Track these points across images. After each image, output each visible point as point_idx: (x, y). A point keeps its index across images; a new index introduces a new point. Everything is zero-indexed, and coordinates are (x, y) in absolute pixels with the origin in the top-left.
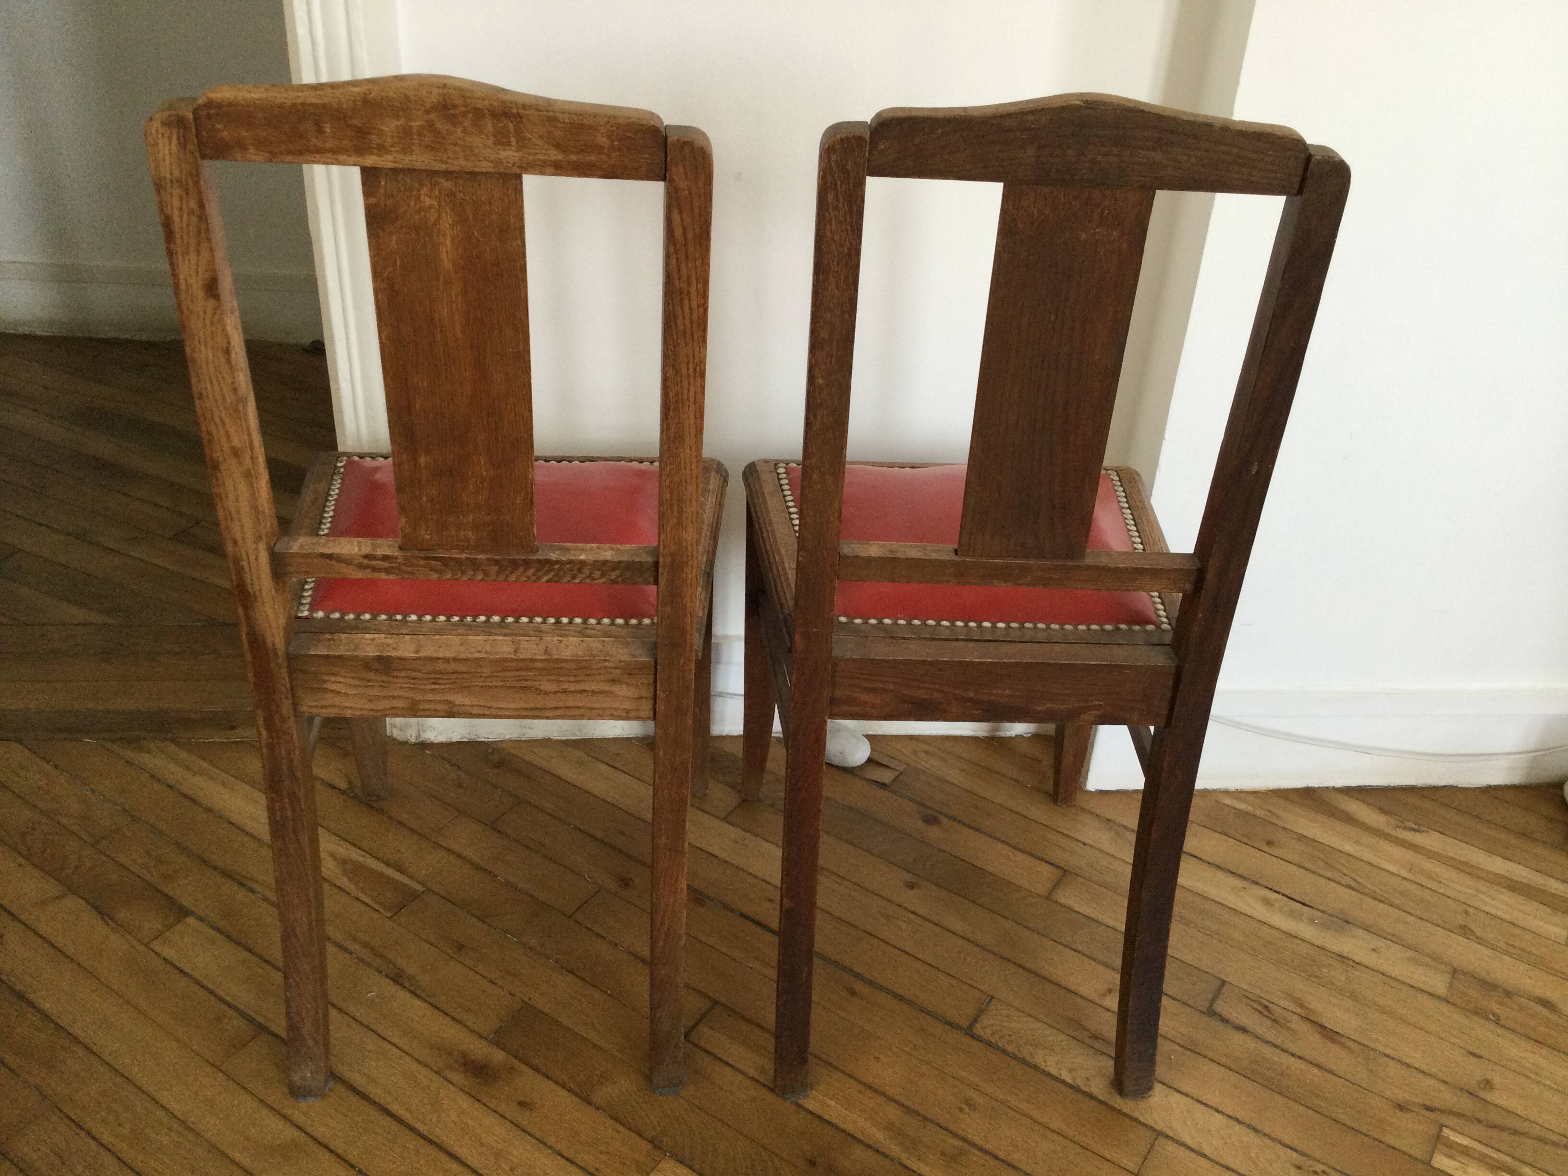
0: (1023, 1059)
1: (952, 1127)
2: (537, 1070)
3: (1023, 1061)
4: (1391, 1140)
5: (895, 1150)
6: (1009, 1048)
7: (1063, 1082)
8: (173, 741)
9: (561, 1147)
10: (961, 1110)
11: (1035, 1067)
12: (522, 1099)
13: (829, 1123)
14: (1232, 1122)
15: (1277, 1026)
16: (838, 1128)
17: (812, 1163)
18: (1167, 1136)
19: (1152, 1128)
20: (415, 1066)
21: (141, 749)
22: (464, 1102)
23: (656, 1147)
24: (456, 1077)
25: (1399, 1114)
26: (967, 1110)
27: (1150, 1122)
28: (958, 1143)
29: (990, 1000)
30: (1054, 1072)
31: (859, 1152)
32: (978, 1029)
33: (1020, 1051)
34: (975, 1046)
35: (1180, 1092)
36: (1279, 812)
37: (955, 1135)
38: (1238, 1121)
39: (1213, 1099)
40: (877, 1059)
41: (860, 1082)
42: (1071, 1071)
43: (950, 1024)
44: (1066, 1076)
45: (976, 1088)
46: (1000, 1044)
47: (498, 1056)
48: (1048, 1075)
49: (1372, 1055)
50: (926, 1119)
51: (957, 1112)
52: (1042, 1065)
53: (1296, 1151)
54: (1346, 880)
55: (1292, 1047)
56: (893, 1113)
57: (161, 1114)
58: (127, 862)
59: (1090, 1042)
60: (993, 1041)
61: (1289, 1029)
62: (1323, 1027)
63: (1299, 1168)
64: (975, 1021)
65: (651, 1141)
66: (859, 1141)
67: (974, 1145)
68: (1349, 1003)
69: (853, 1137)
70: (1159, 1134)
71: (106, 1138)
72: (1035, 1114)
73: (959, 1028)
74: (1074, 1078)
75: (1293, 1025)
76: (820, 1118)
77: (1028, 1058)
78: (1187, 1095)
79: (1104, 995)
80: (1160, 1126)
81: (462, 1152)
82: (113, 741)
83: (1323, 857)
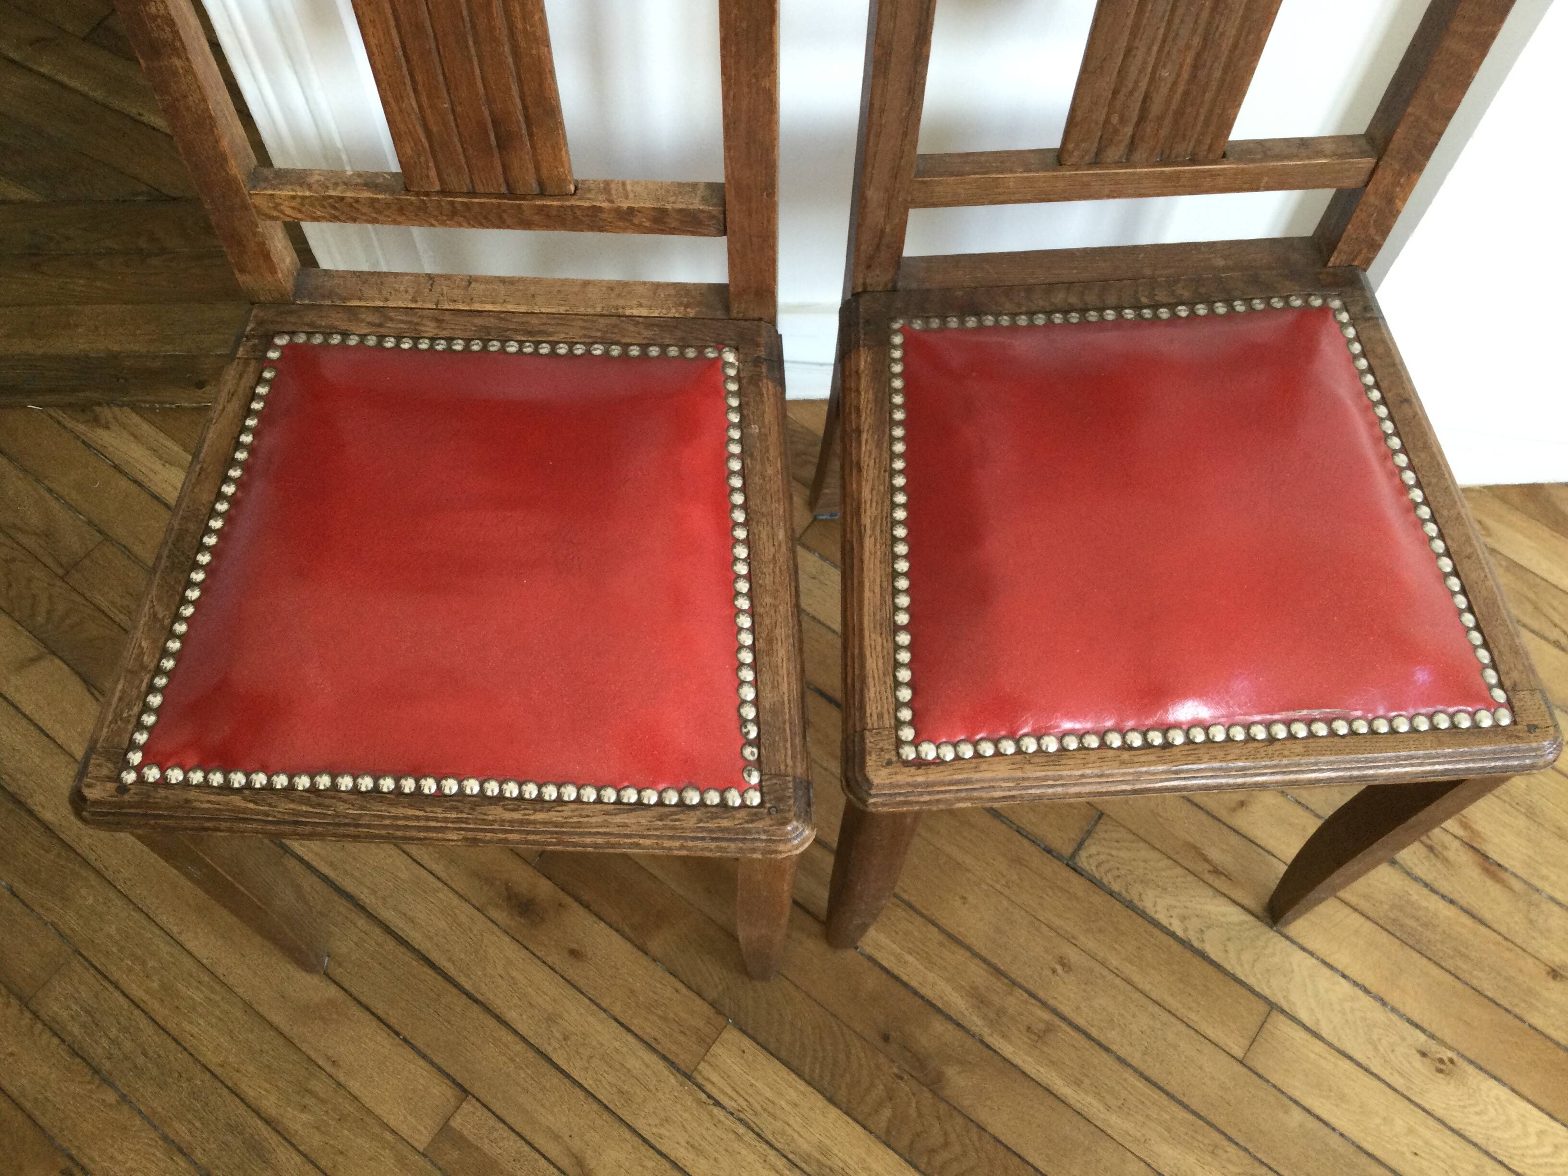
0: (1131, 902)
1: (1041, 994)
2: (587, 907)
3: (1130, 906)
4: (1536, 1020)
5: (976, 1022)
6: (1116, 887)
7: (1173, 935)
8: (134, 407)
9: (617, 1010)
10: (1054, 971)
11: (1142, 914)
12: (574, 946)
13: (905, 985)
14: (1360, 993)
15: (1432, 855)
16: (916, 993)
17: (886, 1038)
18: (1283, 1011)
19: (1265, 999)
20: (456, 901)
21: (96, 421)
22: (511, 950)
23: (719, 1012)
24: (500, 916)
25: (1552, 984)
26: (1059, 968)
27: (1266, 992)
28: (1046, 1016)
29: (1100, 818)
30: (1164, 921)
31: (939, 1026)
32: (1084, 860)
33: (1127, 891)
34: (1077, 884)
35: (1303, 949)
36: (1490, 523)
37: (1044, 1004)
38: (1367, 991)
39: (1341, 960)
40: (964, 898)
41: (942, 930)
42: (1183, 919)
43: (1049, 851)
44: (1177, 927)
45: (1072, 941)
46: (1105, 881)
47: (545, 888)
48: (1156, 924)
49: (1536, 897)
50: (1014, 983)
51: (1049, 973)
52: (1150, 911)
53: (1423, 1031)
54: (1555, 634)
55: (1444, 886)
56: (977, 974)
57: (188, 963)
58: (104, 604)
59: (1210, 878)
60: (1097, 876)
61: (1446, 861)
62: (1486, 857)
63: (1424, 1054)
64: (1080, 846)
65: (712, 1004)
66: (939, 1011)
67: (1064, 1018)
68: (1521, 822)
69: (933, 1006)
70: (1273, 1007)
71: (137, 992)
72: (1136, 978)
73: (1059, 857)
74: (1186, 930)
75: (1451, 855)
76: (897, 978)
77: (1136, 901)
78: (1312, 954)
79: (1234, 810)
80: (1278, 998)
81: (511, 1015)
82: (63, 407)
83: (1531, 595)
